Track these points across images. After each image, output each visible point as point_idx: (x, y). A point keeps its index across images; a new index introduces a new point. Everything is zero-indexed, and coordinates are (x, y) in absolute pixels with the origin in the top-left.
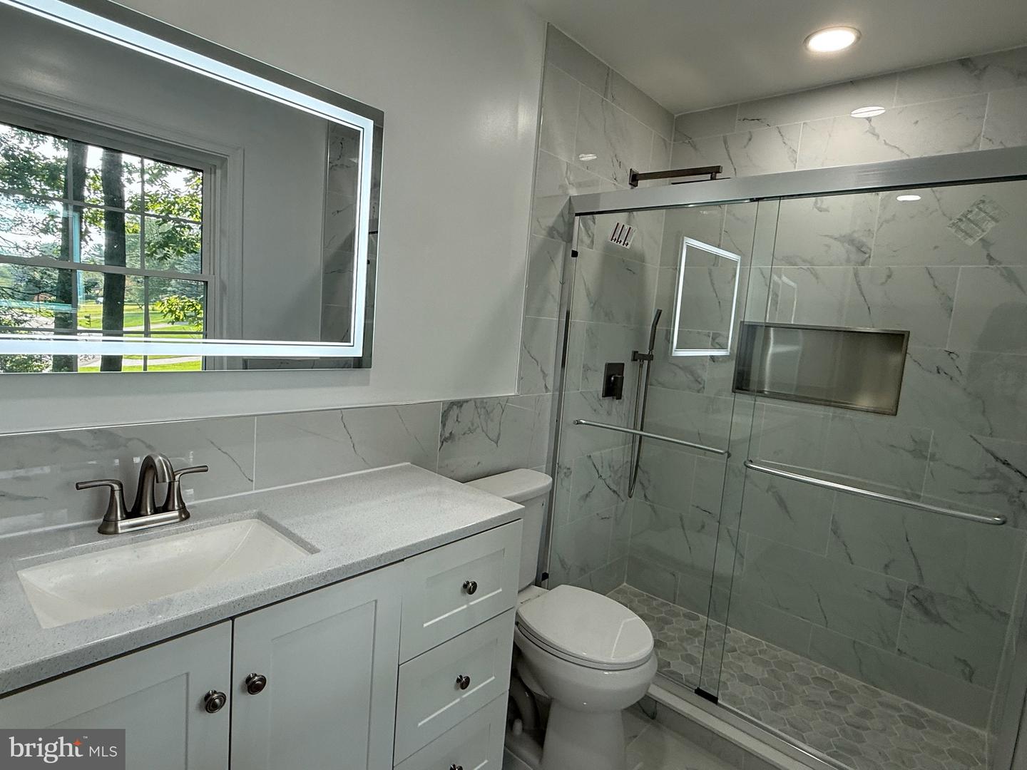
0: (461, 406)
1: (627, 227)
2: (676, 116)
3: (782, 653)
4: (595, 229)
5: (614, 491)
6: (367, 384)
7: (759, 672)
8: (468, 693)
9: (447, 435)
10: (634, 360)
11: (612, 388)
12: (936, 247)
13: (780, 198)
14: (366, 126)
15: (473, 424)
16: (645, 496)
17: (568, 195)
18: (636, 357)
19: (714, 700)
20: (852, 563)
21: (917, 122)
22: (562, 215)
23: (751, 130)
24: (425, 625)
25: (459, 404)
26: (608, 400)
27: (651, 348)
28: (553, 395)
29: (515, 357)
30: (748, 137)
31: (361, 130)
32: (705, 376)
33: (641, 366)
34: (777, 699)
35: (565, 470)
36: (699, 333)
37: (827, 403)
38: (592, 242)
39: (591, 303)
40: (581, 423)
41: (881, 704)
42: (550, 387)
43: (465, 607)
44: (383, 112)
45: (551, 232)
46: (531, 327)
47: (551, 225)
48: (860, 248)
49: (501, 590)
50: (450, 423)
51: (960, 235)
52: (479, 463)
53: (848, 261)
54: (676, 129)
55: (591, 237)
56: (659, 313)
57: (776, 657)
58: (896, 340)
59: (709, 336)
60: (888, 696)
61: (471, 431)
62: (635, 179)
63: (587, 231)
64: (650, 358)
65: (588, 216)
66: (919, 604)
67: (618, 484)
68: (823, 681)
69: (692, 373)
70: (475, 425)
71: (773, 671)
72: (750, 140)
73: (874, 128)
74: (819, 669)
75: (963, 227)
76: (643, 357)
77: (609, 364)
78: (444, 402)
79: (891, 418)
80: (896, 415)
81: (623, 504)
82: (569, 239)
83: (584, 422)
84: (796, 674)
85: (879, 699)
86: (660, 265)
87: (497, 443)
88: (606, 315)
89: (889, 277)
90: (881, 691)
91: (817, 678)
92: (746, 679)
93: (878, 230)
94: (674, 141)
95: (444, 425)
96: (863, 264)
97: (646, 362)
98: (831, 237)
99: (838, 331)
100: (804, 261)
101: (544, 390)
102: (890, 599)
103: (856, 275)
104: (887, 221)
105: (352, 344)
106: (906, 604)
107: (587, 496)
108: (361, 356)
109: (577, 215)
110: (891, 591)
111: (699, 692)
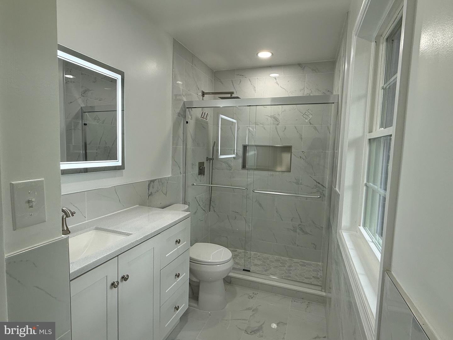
0: (154, 182)
1: (206, 113)
2: (214, 71)
3: (265, 255)
4: (192, 113)
5: (204, 210)
6: (122, 176)
7: (259, 262)
8: (180, 278)
9: (150, 193)
10: (207, 160)
11: (201, 171)
12: (297, 120)
13: (256, 106)
14: (118, 77)
15: (158, 189)
16: (214, 211)
17: (183, 100)
18: (208, 159)
19: (249, 271)
20: (282, 221)
21: (289, 81)
22: (182, 108)
23: (241, 79)
24: (167, 256)
25: (153, 181)
26: (200, 176)
27: (213, 156)
28: (183, 175)
29: (170, 162)
30: (240, 81)
31: (117, 79)
32: (232, 164)
33: (210, 162)
34: (266, 268)
35: (188, 204)
36: (228, 149)
37: (268, 170)
38: (192, 117)
39: (193, 140)
40: (194, 185)
41: (294, 263)
42: (182, 173)
43: (176, 249)
44: (124, 72)
45: (179, 114)
46: (175, 150)
47: (178, 112)
48: (276, 119)
49: (185, 242)
50: (151, 188)
51: (304, 119)
52: (161, 203)
53: (274, 124)
54: (214, 75)
55: (191, 116)
56: (215, 142)
57: (263, 257)
58: (288, 149)
59: (232, 150)
60: (295, 260)
61: (157, 191)
62: (203, 94)
63: (190, 113)
64: (212, 159)
65: (190, 109)
66: (301, 229)
67: (205, 207)
68: (277, 260)
69: (227, 164)
70: (159, 189)
71: (263, 261)
72: (240, 82)
73: (277, 82)
74: (276, 257)
75: (304, 116)
76: (210, 159)
77: (200, 162)
78: (148, 181)
79: (290, 173)
80: (290, 172)
81: (207, 214)
82: (185, 117)
83: (195, 184)
84: (270, 260)
85: (293, 261)
86: (213, 125)
87: (166, 195)
88: (198, 144)
89: (285, 129)
90: (294, 259)
91: (276, 260)
92: (256, 265)
93: (281, 114)
94: (214, 80)
95: (149, 190)
96: (278, 125)
97: (211, 161)
98: (268, 116)
99: (269, 146)
100: (261, 124)
101: (180, 174)
102: (293, 230)
103: (276, 128)
104: (283, 111)
105: (118, 161)
106: (298, 230)
107: (196, 212)
108: (121, 165)
109: (187, 108)
110: (294, 227)
111: (244, 270)
